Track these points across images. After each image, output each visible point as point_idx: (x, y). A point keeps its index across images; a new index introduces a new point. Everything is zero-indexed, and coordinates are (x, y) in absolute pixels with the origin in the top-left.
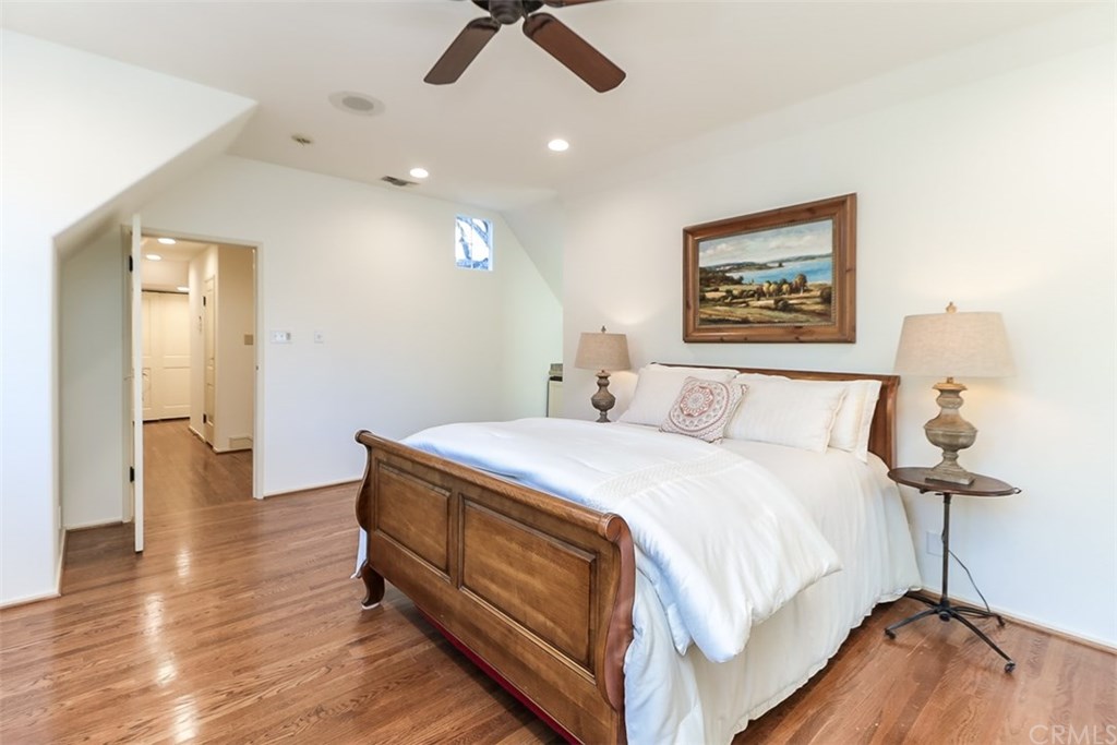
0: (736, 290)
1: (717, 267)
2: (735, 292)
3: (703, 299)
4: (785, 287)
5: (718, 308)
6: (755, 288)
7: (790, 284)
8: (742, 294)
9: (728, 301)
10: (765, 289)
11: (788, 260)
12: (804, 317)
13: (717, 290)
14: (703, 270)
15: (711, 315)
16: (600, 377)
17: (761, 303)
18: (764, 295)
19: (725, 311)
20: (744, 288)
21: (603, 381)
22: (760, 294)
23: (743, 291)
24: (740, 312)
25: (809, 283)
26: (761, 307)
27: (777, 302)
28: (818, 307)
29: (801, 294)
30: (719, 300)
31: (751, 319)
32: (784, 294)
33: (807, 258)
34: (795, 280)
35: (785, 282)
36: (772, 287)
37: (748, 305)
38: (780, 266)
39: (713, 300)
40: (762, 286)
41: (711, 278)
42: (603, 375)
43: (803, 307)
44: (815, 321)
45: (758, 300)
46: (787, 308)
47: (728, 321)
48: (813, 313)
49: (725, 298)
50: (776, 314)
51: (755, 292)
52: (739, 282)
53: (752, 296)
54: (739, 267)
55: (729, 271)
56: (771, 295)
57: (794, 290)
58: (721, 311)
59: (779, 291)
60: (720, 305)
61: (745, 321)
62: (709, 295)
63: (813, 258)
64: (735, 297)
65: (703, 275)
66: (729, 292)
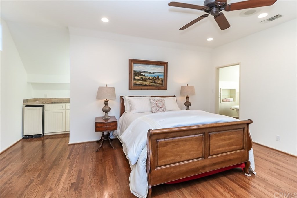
0: (144, 77)
1: (139, 71)
2: (143, 78)
3: (135, 79)
4: (155, 78)
5: (139, 81)
6: (148, 77)
7: (156, 78)
8: (145, 79)
9: (142, 80)
10: (150, 78)
11: (155, 72)
12: (158, 85)
13: (139, 77)
14: (135, 71)
15: (137, 83)
16: (105, 102)
17: (150, 81)
18: (150, 79)
19: (141, 82)
20: (146, 77)
21: (106, 103)
22: (149, 79)
23: (145, 78)
24: (144, 83)
25: (159, 78)
26: (150, 82)
27: (153, 81)
28: (161, 83)
29: (158, 80)
30: (139, 79)
31: (147, 84)
32: (155, 79)
33: (159, 73)
34: (157, 77)
35: (155, 77)
36: (152, 78)
37: (146, 81)
38: (154, 73)
39: (138, 79)
40: (150, 77)
41: (137, 74)
42: (106, 101)
43: (158, 83)
44: (160, 86)
45: (149, 80)
46: (155, 83)
47: (141, 85)
48: (160, 84)
49: (141, 79)
50: (153, 84)
51: (148, 78)
52: (144, 75)
53: (147, 79)
54: (144, 72)
55: (141, 73)
56: (152, 79)
57: (157, 79)
58: (140, 82)
59: (153, 79)
60: (140, 81)
61: (146, 85)
62: (136, 78)
63: (160, 73)
64: (143, 79)
65: (135, 73)
66: (142, 78)
